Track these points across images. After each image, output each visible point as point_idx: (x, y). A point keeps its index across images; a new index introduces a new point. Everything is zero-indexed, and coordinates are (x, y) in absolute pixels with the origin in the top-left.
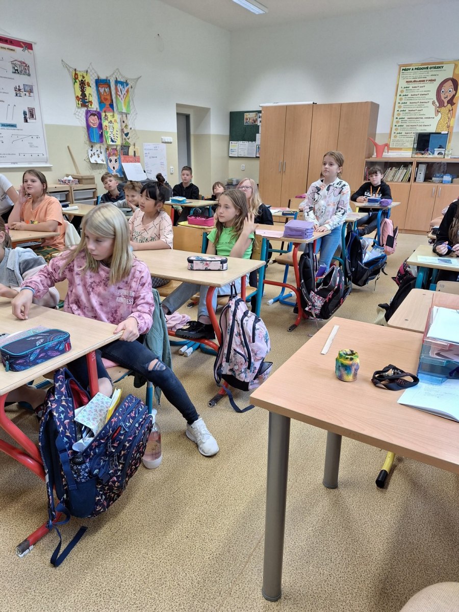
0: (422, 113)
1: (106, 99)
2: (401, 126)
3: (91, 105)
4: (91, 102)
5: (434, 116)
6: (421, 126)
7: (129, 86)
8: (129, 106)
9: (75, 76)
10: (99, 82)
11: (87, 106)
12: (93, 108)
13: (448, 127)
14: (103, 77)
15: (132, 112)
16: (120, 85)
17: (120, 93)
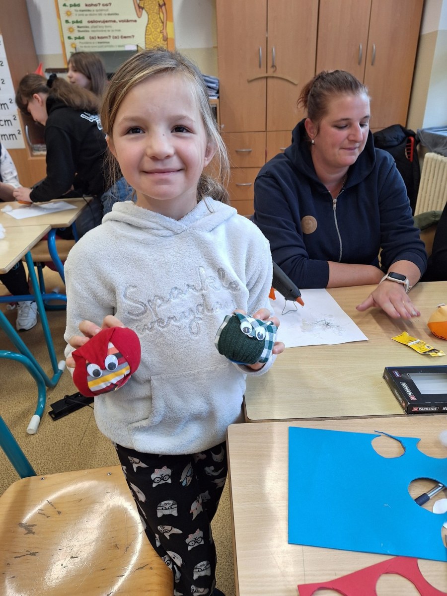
0: (111, 10)
2: (79, 38)
5: (135, 17)
6: (116, 37)
13: (166, 39)
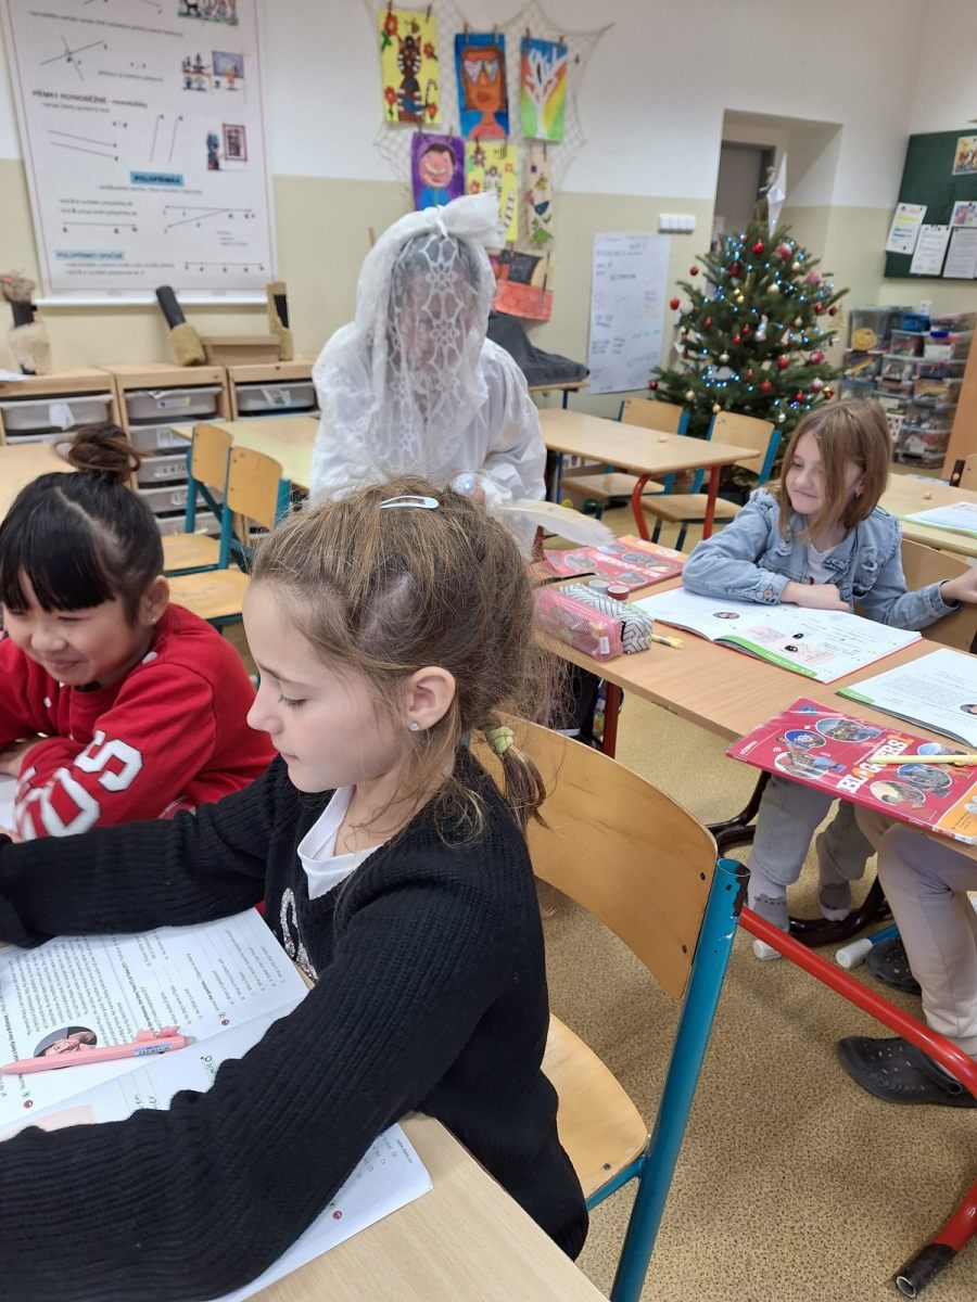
1: (484, 98)
3: (432, 117)
4: (432, 108)
7: (570, 56)
8: (559, 119)
9: (386, 25)
10: (466, 44)
11: (419, 121)
12: (437, 127)
14: (481, 26)
15: (566, 139)
16: (539, 54)
17: (533, 79)
